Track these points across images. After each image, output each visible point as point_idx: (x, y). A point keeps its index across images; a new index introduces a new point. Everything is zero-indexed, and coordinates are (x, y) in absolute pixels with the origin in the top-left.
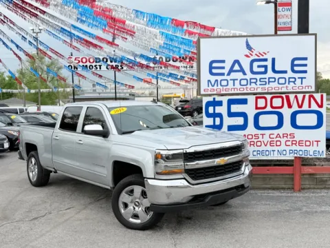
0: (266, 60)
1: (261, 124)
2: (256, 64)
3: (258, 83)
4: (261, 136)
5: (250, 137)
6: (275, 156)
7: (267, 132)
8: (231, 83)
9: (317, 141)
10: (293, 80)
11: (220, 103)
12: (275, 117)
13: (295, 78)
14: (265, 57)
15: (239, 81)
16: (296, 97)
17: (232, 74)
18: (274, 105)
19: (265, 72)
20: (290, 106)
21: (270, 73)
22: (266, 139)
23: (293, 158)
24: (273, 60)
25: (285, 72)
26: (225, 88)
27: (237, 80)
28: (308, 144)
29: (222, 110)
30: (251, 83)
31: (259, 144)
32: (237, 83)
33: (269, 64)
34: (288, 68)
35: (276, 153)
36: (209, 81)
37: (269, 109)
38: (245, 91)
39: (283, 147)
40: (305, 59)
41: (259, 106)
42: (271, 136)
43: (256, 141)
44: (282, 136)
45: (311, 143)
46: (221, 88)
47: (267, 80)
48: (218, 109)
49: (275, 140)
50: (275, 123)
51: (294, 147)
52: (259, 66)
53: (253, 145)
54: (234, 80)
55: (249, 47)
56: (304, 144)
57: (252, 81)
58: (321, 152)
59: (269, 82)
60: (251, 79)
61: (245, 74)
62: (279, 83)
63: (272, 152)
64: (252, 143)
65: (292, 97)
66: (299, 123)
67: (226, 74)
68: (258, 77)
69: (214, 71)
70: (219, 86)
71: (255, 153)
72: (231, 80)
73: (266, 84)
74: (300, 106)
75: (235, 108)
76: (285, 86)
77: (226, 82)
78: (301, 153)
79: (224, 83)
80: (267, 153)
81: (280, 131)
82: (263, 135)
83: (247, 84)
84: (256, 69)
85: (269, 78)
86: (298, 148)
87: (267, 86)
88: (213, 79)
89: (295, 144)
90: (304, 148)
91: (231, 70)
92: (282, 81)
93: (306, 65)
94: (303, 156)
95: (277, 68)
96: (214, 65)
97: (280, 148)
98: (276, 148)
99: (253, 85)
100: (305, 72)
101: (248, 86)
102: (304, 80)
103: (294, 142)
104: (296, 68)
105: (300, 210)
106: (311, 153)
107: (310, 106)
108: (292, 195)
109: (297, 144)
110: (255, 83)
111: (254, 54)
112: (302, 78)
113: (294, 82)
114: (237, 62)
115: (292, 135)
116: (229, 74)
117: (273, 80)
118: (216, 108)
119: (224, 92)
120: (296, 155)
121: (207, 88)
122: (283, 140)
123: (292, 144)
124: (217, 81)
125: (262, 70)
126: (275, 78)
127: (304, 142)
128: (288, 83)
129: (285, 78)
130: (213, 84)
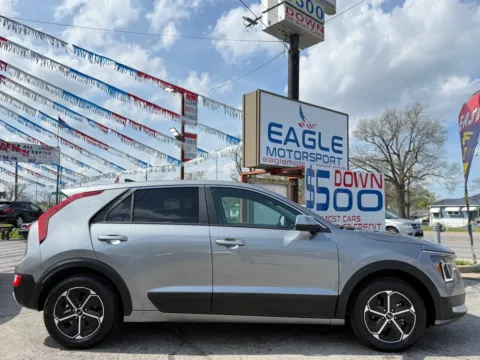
0: (314, 133)
1: (338, 204)
2: (307, 136)
3: (309, 158)
4: (337, 219)
7: (342, 214)
8: (287, 153)
12: (347, 197)
13: (334, 158)
14: (314, 129)
15: (293, 153)
16: (361, 175)
17: (289, 143)
18: (347, 182)
19: (314, 147)
20: (357, 186)
21: (317, 149)
22: (341, 222)
24: (320, 134)
25: (328, 150)
26: (282, 159)
27: (292, 151)
29: (314, 182)
30: (303, 157)
33: (316, 137)
34: (330, 146)
36: (268, 148)
37: (343, 186)
40: (341, 139)
41: (337, 182)
45: (374, 227)
47: (315, 156)
50: (347, 204)
52: (309, 139)
54: (290, 151)
55: (302, 115)
57: (304, 155)
59: (317, 158)
60: (303, 152)
61: (298, 146)
62: (324, 161)
66: (363, 204)
67: (283, 142)
68: (309, 151)
70: (277, 157)
72: (287, 150)
73: (315, 160)
74: (364, 186)
75: (320, 182)
77: (283, 152)
79: (281, 153)
81: (350, 213)
82: (339, 217)
83: (300, 158)
84: (307, 142)
85: (317, 154)
87: (315, 163)
88: (272, 145)
91: (287, 140)
92: (326, 159)
93: (341, 146)
95: (322, 145)
96: (273, 129)
100: (341, 152)
102: (340, 161)
103: (360, 226)
104: (335, 148)
107: (372, 186)
110: (307, 158)
111: (305, 124)
112: (339, 159)
113: (334, 162)
114: (292, 129)
115: (359, 218)
116: (285, 143)
124: (275, 149)
125: (311, 143)
126: (321, 155)
127: (368, 226)
128: (330, 163)
129: (328, 157)
130: (271, 152)
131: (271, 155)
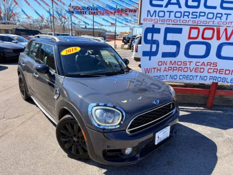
1: (191, 53)
3: (191, 16)
4: (188, 64)
5: (179, 63)
6: (197, 81)
7: (195, 60)
8: (167, 14)
10: (220, 15)
11: (158, 31)
12: (204, 47)
13: (222, 14)
15: (174, 13)
16: (226, 30)
17: (169, 6)
18: (205, 36)
19: (198, 7)
20: (219, 38)
21: (202, 8)
22: (193, 66)
23: (211, 83)
25: (215, 8)
26: (161, 18)
27: (173, 12)
28: (227, 72)
29: (159, 37)
30: (184, 15)
31: (186, 70)
32: (172, 14)
34: (218, 5)
35: (198, 78)
36: (149, 11)
37: (200, 39)
38: (178, 23)
39: (205, 73)
41: (191, 36)
42: (197, 64)
43: (183, 66)
44: (206, 65)
45: (231, 72)
46: (158, 18)
47: (198, 14)
48: (156, 37)
49: (200, 67)
50: (203, 53)
51: (214, 75)
53: (181, 70)
54: (170, 12)
56: (224, 73)
57: (186, 14)
59: (200, 16)
60: (185, 12)
61: (180, 7)
62: (207, 18)
63: (195, 77)
64: (181, 69)
65: (222, 30)
66: (223, 54)
67: (164, 6)
68: (191, 10)
69: (154, 2)
70: (157, 17)
71: (181, 77)
72: (168, 12)
73: (196, 18)
74: (228, 39)
75: (171, 37)
76: (212, 20)
77: (163, 13)
78: (219, 79)
79: (161, 14)
81: (206, 60)
82: (190, 62)
83: (181, 17)
84: (190, 3)
85: (200, 12)
86: (218, 75)
87: (197, 19)
88: (152, 9)
89: (216, 72)
90: (223, 76)
91: (169, 3)
92: (210, 16)
95: (208, 4)
97: (202, 75)
98: (199, 74)
99: (186, 18)
100: (232, 9)
101: (182, 19)
103: (215, 70)
104: (225, 5)
106: (229, 81)
109: (218, 72)
110: (188, 16)
112: (228, 15)
113: (220, 17)
116: (166, 6)
117: (203, 14)
118: (154, 34)
119: (161, 22)
120: (214, 81)
121: (147, 18)
122: (206, 68)
123: (214, 71)
124: (155, 11)
125: (196, 4)
126: (205, 13)
127: (224, 71)
128: (216, 19)
129: (213, 13)
130: (152, 14)
131: (151, 16)
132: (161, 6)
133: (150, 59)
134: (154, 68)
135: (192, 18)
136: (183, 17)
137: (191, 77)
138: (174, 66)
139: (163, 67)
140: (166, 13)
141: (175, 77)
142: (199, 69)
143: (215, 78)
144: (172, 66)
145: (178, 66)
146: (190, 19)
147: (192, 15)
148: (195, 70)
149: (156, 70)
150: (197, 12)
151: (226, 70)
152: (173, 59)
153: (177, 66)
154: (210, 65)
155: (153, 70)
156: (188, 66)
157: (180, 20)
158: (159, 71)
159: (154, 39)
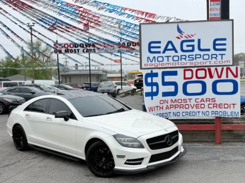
0: (193, 41)
1: (189, 91)
2: (185, 44)
3: (187, 59)
4: (188, 101)
5: (180, 101)
6: (200, 116)
7: (194, 97)
8: (166, 59)
9: (234, 104)
10: (215, 56)
11: (156, 75)
12: (200, 85)
14: (192, 38)
15: (172, 57)
16: (216, 69)
17: (166, 52)
18: (199, 76)
19: (193, 50)
20: (211, 77)
21: (197, 51)
22: (193, 102)
23: (215, 118)
24: (199, 41)
25: (209, 50)
26: (161, 63)
27: (170, 56)
28: (226, 106)
29: (158, 80)
30: (181, 59)
31: (187, 106)
32: (170, 59)
33: (196, 44)
34: (211, 47)
35: (201, 113)
36: (148, 58)
37: (194, 79)
38: (177, 66)
39: (206, 109)
40: (225, 39)
41: (186, 77)
42: (197, 100)
43: (184, 104)
44: (205, 101)
45: (229, 106)
46: (158, 63)
47: (194, 57)
48: (155, 80)
49: (200, 103)
50: (200, 90)
51: (215, 109)
52: (188, 46)
53: (183, 107)
54: (168, 57)
55: (179, 31)
56: (223, 107)
57: (183, 57)
58: (236, 113)
59: (196, 58)
60: (181, 56)
61: (176, 52)
62: (203, 59)
63: (198, 113)
64: (182, 106)
65: (213, 69)
66: (219, 90)
67: (162, 52)
68: (187, 54)
69: (152, 50)
70: (156, 62)
71: (184, 114)
72: (166, 57)
74: (219, 77)
75: (168, 79)
76: (208, 61)
77: (162, 58)
78: (221, 113)
79: (160, 59)
80: (194, 114)
81: (204, 97)
82: (190, 99)
83: (178, 60)
84: (185, 48)
85: (196, 55)
86: (218, 110)
87: (194, 61)
88: (152, 56)
89: (216, 107)
90: (223, 110)
91: (166, 49)
92: (206, 57)
93: (225, 44)
94: (222, 116)
95: (202, 47)
96: (152, 45)
97: (204, 110)
98: (201, 110)
99: (183, 60)
100: (225, 50)
101: (180, 61)
102: (223, 56)
103: (215, 105)
104: (217, 47)
105: (218, 159)
106: (229, 114)
107: (227, 77)
108: (213, 147)
109: (218, 107)
110: (185, 59)
111: (183, 36)
112: (222, 55)
113: (216, 58)
114: (170, 42)
115: (213, 100)
116: (164, 52)
117: (199, 56)
118: (153, 78)
119: (161, 66)
120: (217, 116)
121: (147, 63)
122: (206, 104)
123: (214, 106)
124: (154, 57)
125: (191, 48)
126: (200, 55)
127: (223, 105)
128: (212, 59)
129: (208, 55)
130: (151, 60)
131: (151, 62)
132: (159, 52)
133: (152, 99)
134: (157, 107)
135: (189, 60)
136: (181, 60)
137: (194, 113)
138: (175, 103)
139: (165, 105)
140: (164, 58)
141: (178, 114)
142: (200, 105)
143: (217, 113)
144: (174, 104)
145: (179, 104)
146: (187, 61)
147: (189, 57)
148: (196, 106)
149: (159, 108)
150: (193, 55)
151: (224, 104)
152: (173, 98)
153: (177, 103)
154: (209, 101)
155: (156, 108)
156: (188, 103)
157: (178, 63)
158: (161, 109)
159: (153, 82)
